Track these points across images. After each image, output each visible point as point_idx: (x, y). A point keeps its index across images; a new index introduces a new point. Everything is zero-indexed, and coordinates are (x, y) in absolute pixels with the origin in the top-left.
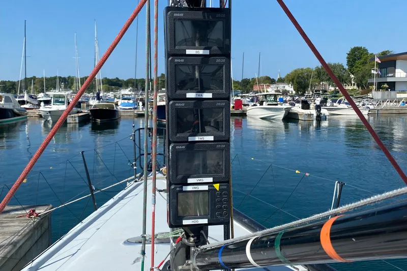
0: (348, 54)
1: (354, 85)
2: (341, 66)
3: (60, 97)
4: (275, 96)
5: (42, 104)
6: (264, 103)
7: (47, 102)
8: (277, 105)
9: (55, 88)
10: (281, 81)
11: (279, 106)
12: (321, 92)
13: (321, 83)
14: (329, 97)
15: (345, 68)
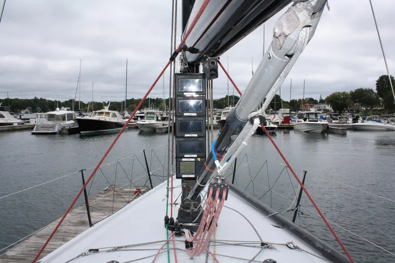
0: (377, 81)
1: (382, 106)
2: (371, 91)
3: (151, 113)
4: (316, 114)
5: (139, 118)
6: (307, 120)
7: (142, 117)
8: (317, 121)
9: (147, 107)
10: (322, 101)
11: (319, 122)
12: (354, 111)
13: (355, 104)
14: (361, 115)
15: (374, 92)
